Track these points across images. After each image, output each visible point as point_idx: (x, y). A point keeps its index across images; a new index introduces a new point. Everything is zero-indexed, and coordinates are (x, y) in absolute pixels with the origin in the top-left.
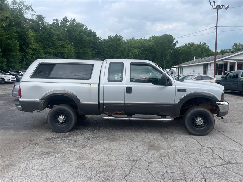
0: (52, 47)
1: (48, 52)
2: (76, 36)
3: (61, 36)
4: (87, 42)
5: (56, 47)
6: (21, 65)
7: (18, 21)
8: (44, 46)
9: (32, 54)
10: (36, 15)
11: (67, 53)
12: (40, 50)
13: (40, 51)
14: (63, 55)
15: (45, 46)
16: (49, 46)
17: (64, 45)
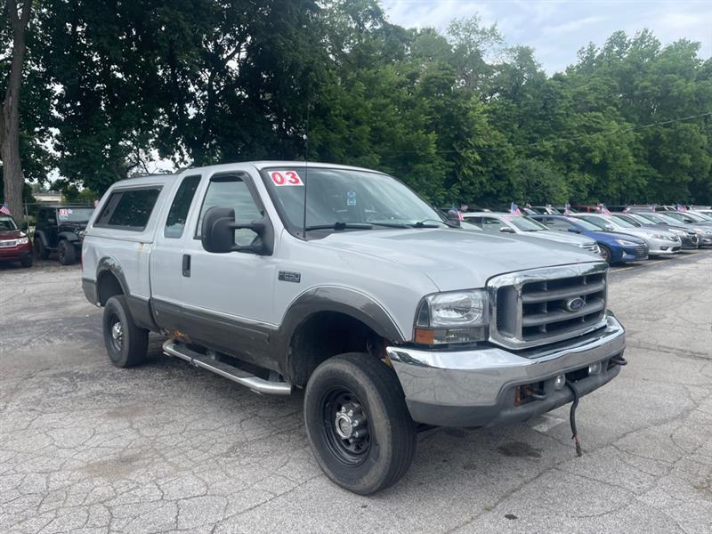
0: (552, 136)
1: (538, 151)
2: (646, 88)
3: (591, 98)
4: (691, 101)
5: (564, 132)
6: (446, 193)
7: (443, 79)
8: (528, 136)
9: (477, 163)
10: (511, 50)
11: (600, 148)
12: (504, 149)
13: (503, 152)
14: (589, 155)
15: (530, 133)
16: (543, 134)
17: (594, 125)
